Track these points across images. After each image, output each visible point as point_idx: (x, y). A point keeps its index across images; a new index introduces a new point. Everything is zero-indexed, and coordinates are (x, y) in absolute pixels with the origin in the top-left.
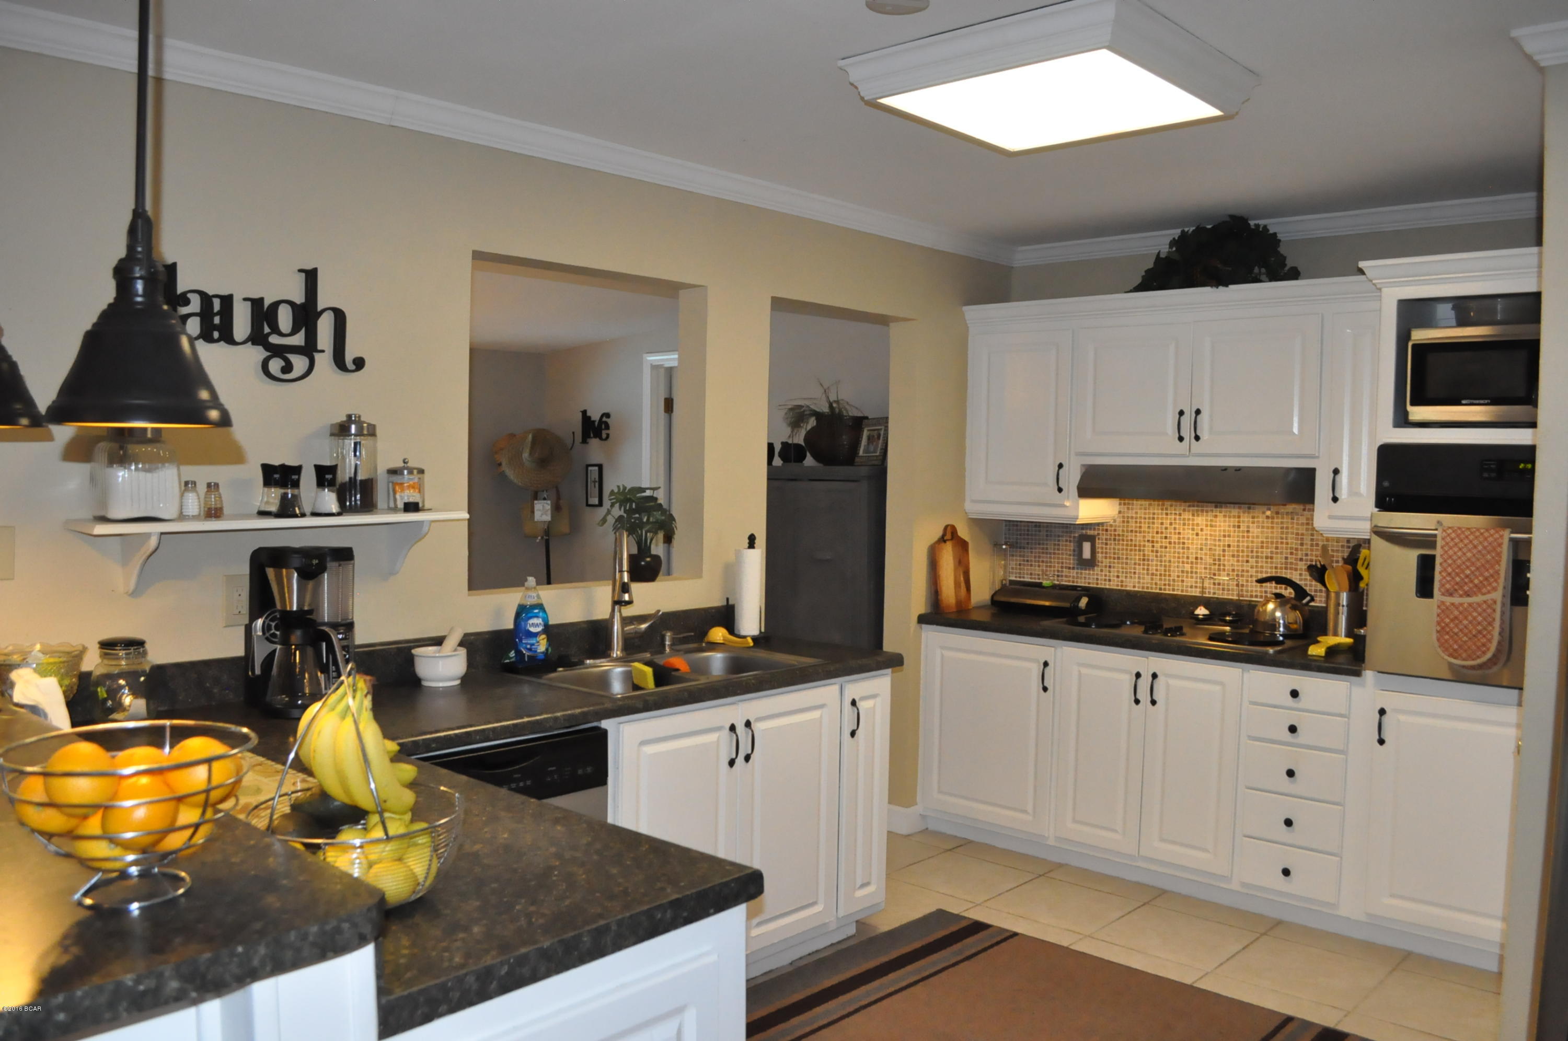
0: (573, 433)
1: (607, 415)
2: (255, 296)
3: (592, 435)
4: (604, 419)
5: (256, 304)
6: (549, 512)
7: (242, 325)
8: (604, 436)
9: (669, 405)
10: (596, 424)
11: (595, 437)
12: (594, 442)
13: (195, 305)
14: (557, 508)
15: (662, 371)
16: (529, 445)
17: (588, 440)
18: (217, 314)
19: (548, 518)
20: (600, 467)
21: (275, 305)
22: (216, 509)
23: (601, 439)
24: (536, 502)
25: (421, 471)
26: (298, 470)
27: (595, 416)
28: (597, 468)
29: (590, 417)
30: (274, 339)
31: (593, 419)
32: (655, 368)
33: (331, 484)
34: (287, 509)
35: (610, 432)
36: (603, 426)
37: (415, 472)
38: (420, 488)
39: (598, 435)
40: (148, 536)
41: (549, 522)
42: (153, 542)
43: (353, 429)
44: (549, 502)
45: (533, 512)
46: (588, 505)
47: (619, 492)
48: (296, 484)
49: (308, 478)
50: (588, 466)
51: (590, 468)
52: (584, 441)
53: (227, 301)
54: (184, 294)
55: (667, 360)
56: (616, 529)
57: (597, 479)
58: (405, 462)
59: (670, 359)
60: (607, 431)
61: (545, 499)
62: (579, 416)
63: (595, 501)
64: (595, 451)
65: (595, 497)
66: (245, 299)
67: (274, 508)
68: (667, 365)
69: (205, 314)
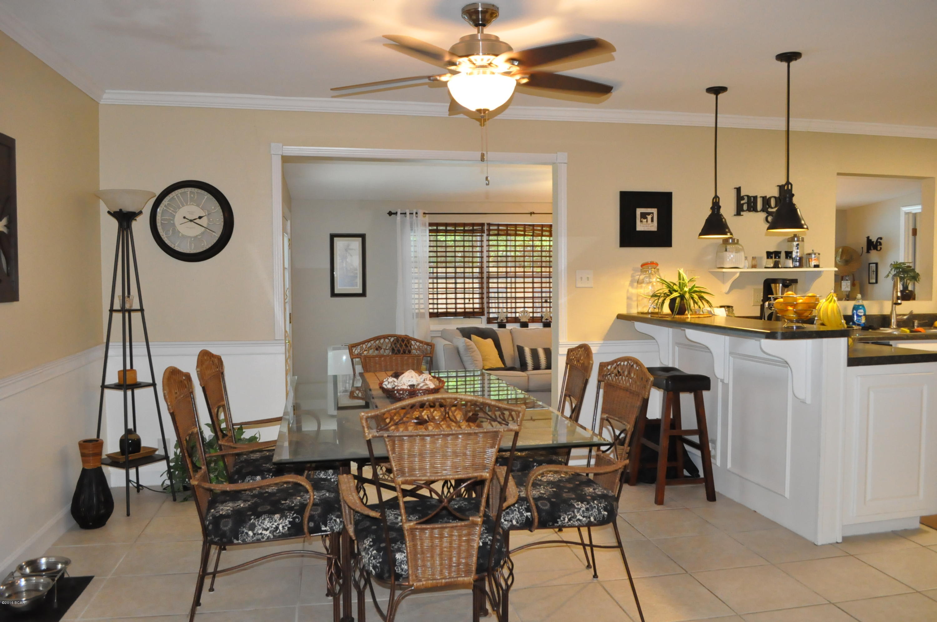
0: (862, 248)
1: (881, 238)
2: (763, 195)
3: (872, 248)
4: (879, 240)
5: (764, 198)
6: (849, 287)
7: (759, 206)
8: (879, 249)
9: (915, 232)
10: (875, 243)
11: (874, 249)
12: (873, 252)
13: (745, 201)
14: (853, 285)
15: (911, 216)
16: (840, 254)
17: (870, 251)
18: (752, 202)
19: (849, 289)
20: (877, 264)
21: (770, 198)
22: (755, 265)
23: (877, 250)
24: (842, 282)
25: (819, 254)
26: (780, 253)
27: (874, 239)
28: (874, 265)
29: (871, 240)
30: (770, 210)
31: (872, 241)
32: (907, 214)
33: (791, 257)
34: (776, 266)
35: (882, 246)
36: (878, 244)
37: (817, 254)
38: (818, 259)
39: (875, 248)
40: (736, 273)
41: (849, 291)
42: (738, 275)
43: (796, 239)
44: (849, 281)
45: (841, 287)
46: (869, 283)
47: (894, 264)
48: (779, 257)
49: (783, 255)
50: (870, 264)
51: (871, 265)
52: (868, 252)
53: (755, 198)
54: (743, 196)
55: (913, 209)
56: (893, 279)
57: (875, 270)
58: (813, 251)
59: (917, 209)
60: (880, 246)
61: (847, 280)
62: (866, 239)
63: (874, 281)
64: (874, 256)
65: (873, 279)
66: (761, 197)
67: (772, 265)
68: (914, 212)
69: (748, 203)
